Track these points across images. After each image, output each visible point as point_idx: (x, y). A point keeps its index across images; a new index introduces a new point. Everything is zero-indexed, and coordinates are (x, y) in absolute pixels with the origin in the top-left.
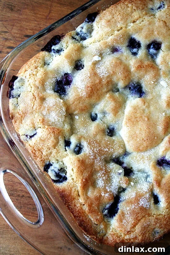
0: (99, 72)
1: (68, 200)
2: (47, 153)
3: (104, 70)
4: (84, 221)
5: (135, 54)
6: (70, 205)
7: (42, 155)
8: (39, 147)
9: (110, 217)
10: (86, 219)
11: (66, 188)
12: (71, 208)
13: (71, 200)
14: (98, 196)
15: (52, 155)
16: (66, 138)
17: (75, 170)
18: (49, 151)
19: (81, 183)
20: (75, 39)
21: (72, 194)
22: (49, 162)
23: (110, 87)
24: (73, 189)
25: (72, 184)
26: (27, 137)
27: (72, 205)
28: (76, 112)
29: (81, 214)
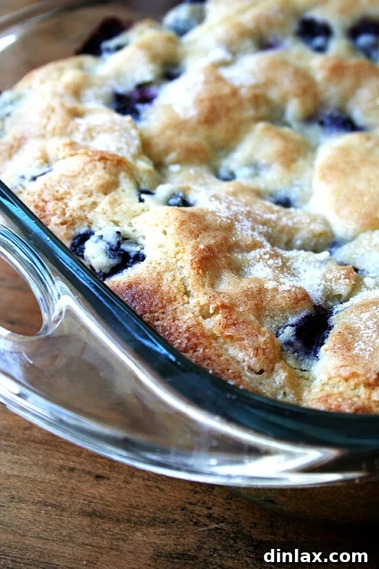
1: (151, 305)
2: (82, 203)
4: (210, 359)
5: (321, 50)
6: (158, 320)
7: (67, 209)
8: (57, 191)
9: (307, 353)
10: (219, 356)
11: (144, 275)
12: (162, 326)
13: (160, 305)
14: (255, 289)
15: (98, 209)
17: (171, 230)
18: (90, 200)
19: (193, 254)
21: (165, 288)
22: (89, 227)
23: (263, 111)
24: (168, 277)
25: (163, 263)
26: (24, 178)
27: (163, 319)
28: (172, 156)
29: (198, 339)
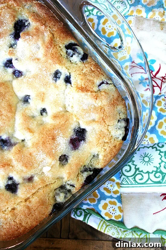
0: (44, 155)
3: (39, 157)
4: (46, 14)
7: (90, 67)
11: (65, 39)
13: (59, 29)
16: (70, 86)
18: (84, 70)
20: (71, 185)
21: (58, 34)
22: (84, 62)
24: (58, 38)
26: (106, 82)
27: (58, 25)
29: (49, 19)
